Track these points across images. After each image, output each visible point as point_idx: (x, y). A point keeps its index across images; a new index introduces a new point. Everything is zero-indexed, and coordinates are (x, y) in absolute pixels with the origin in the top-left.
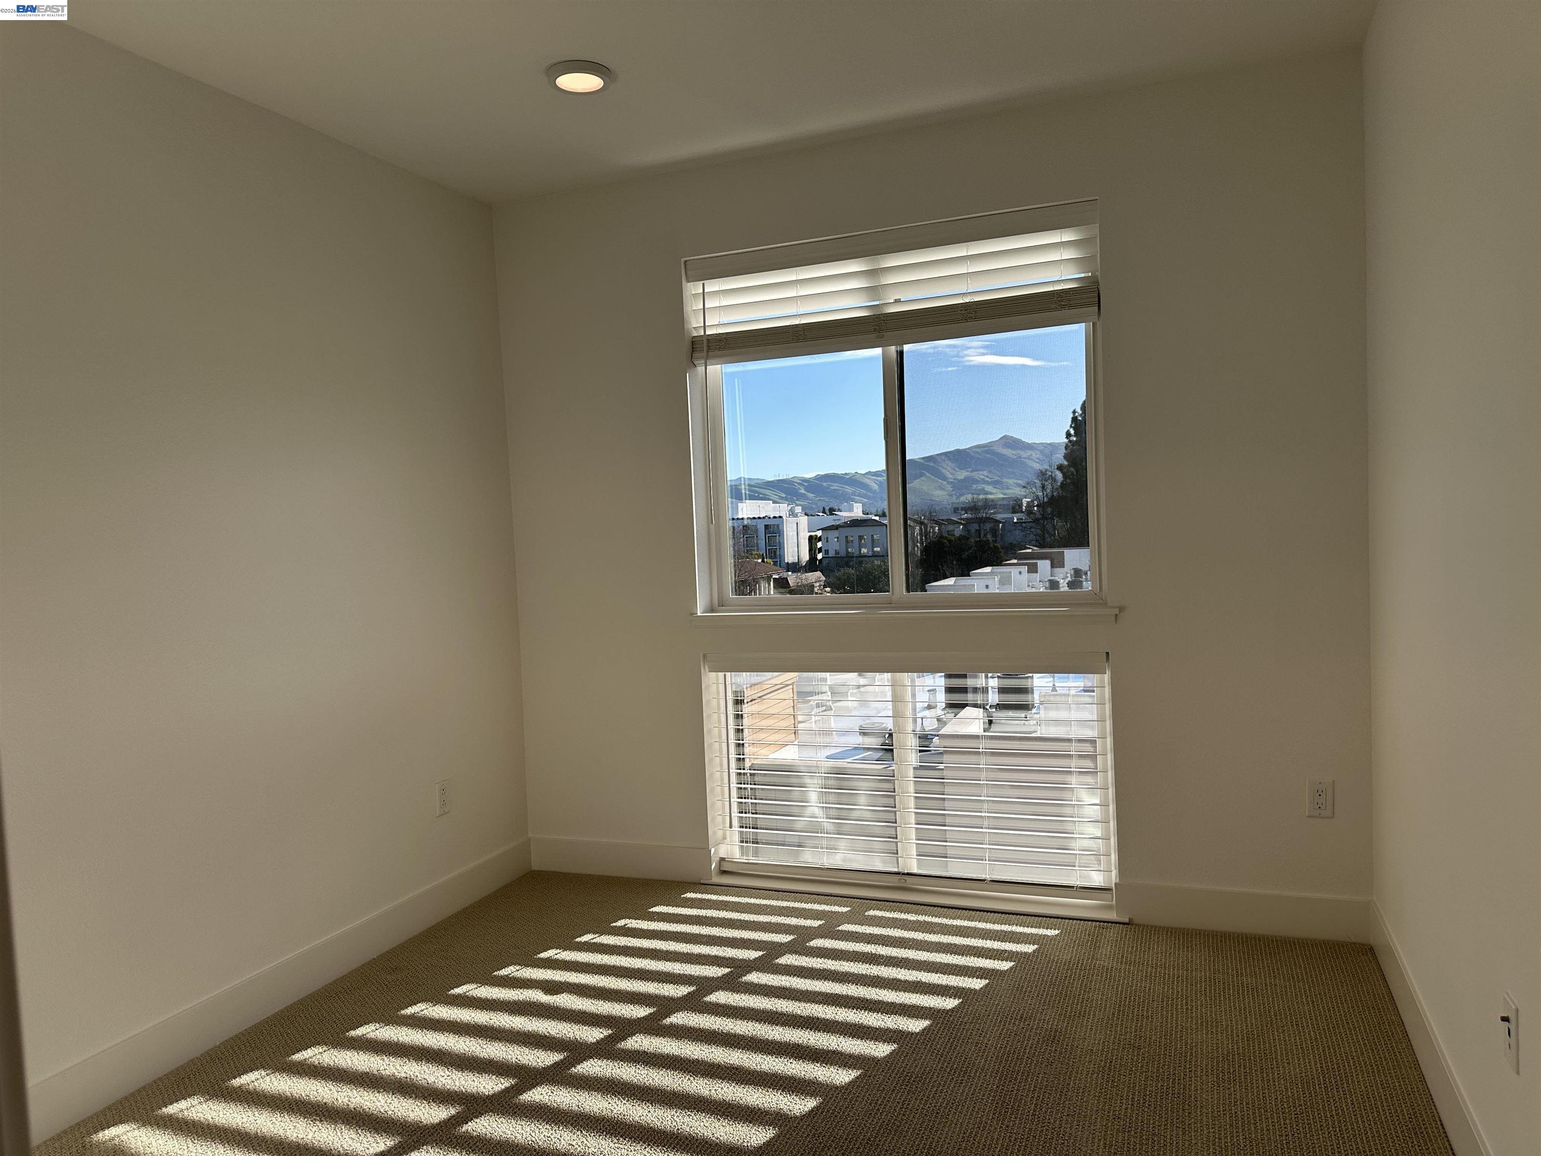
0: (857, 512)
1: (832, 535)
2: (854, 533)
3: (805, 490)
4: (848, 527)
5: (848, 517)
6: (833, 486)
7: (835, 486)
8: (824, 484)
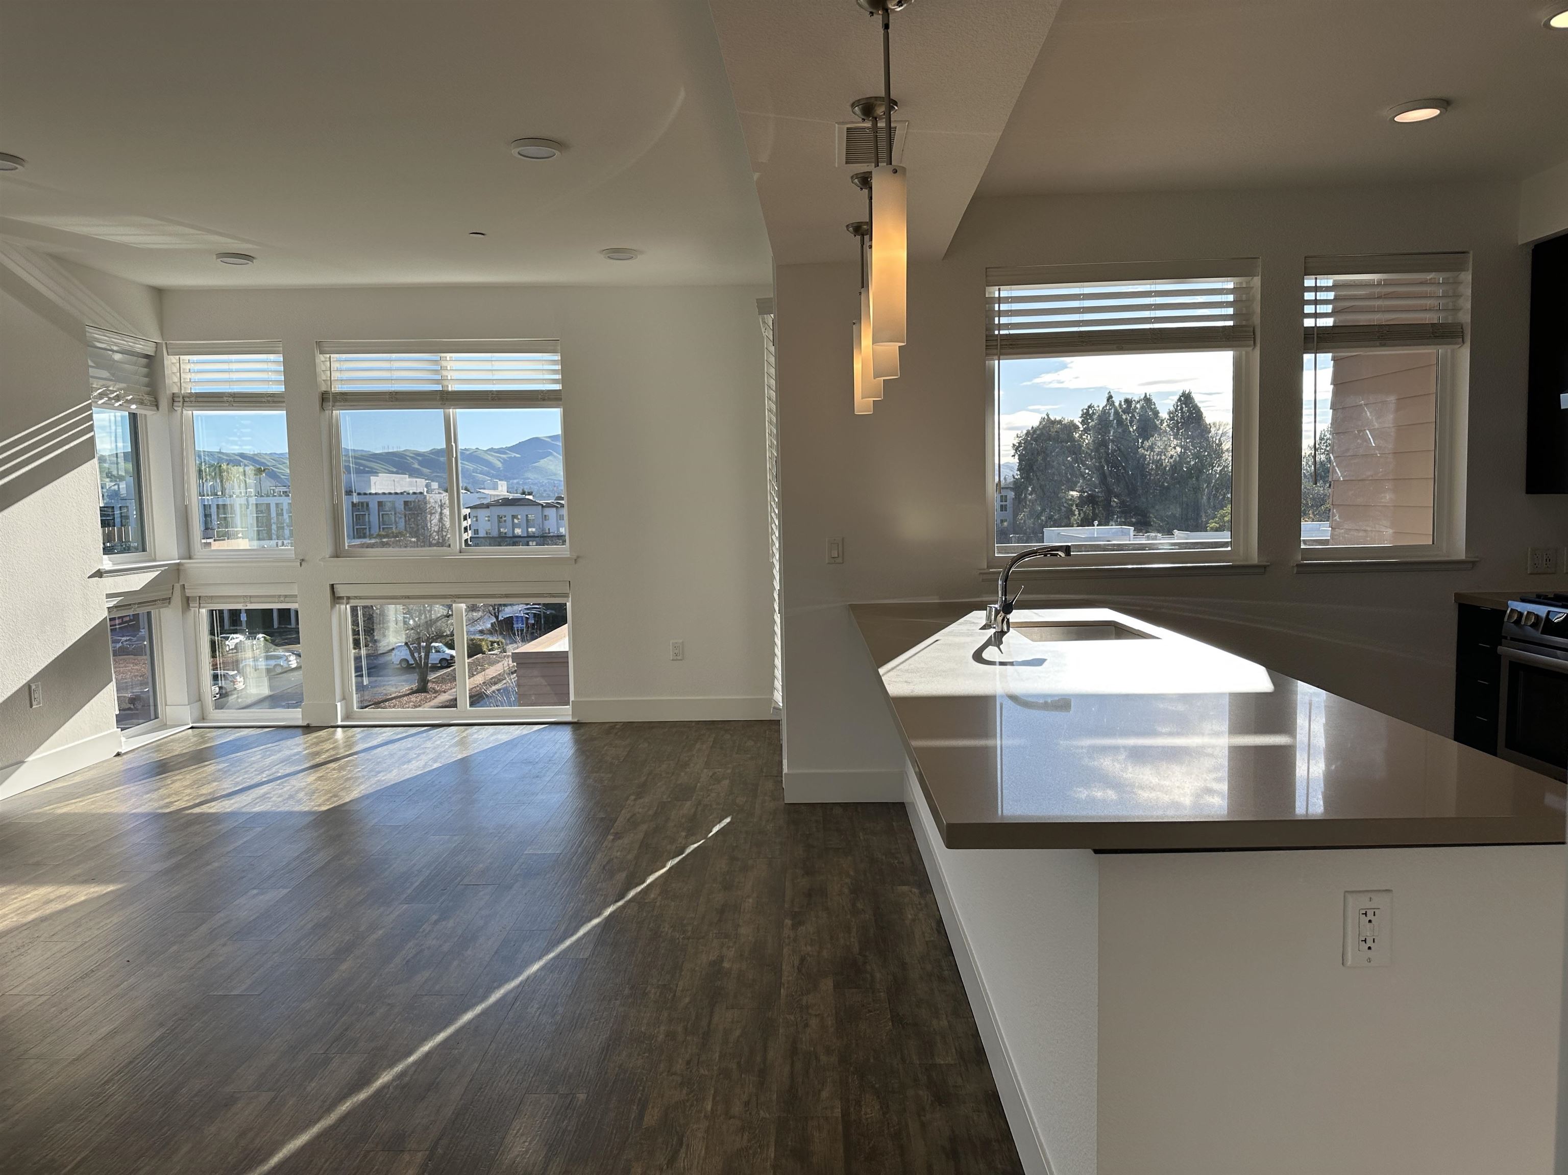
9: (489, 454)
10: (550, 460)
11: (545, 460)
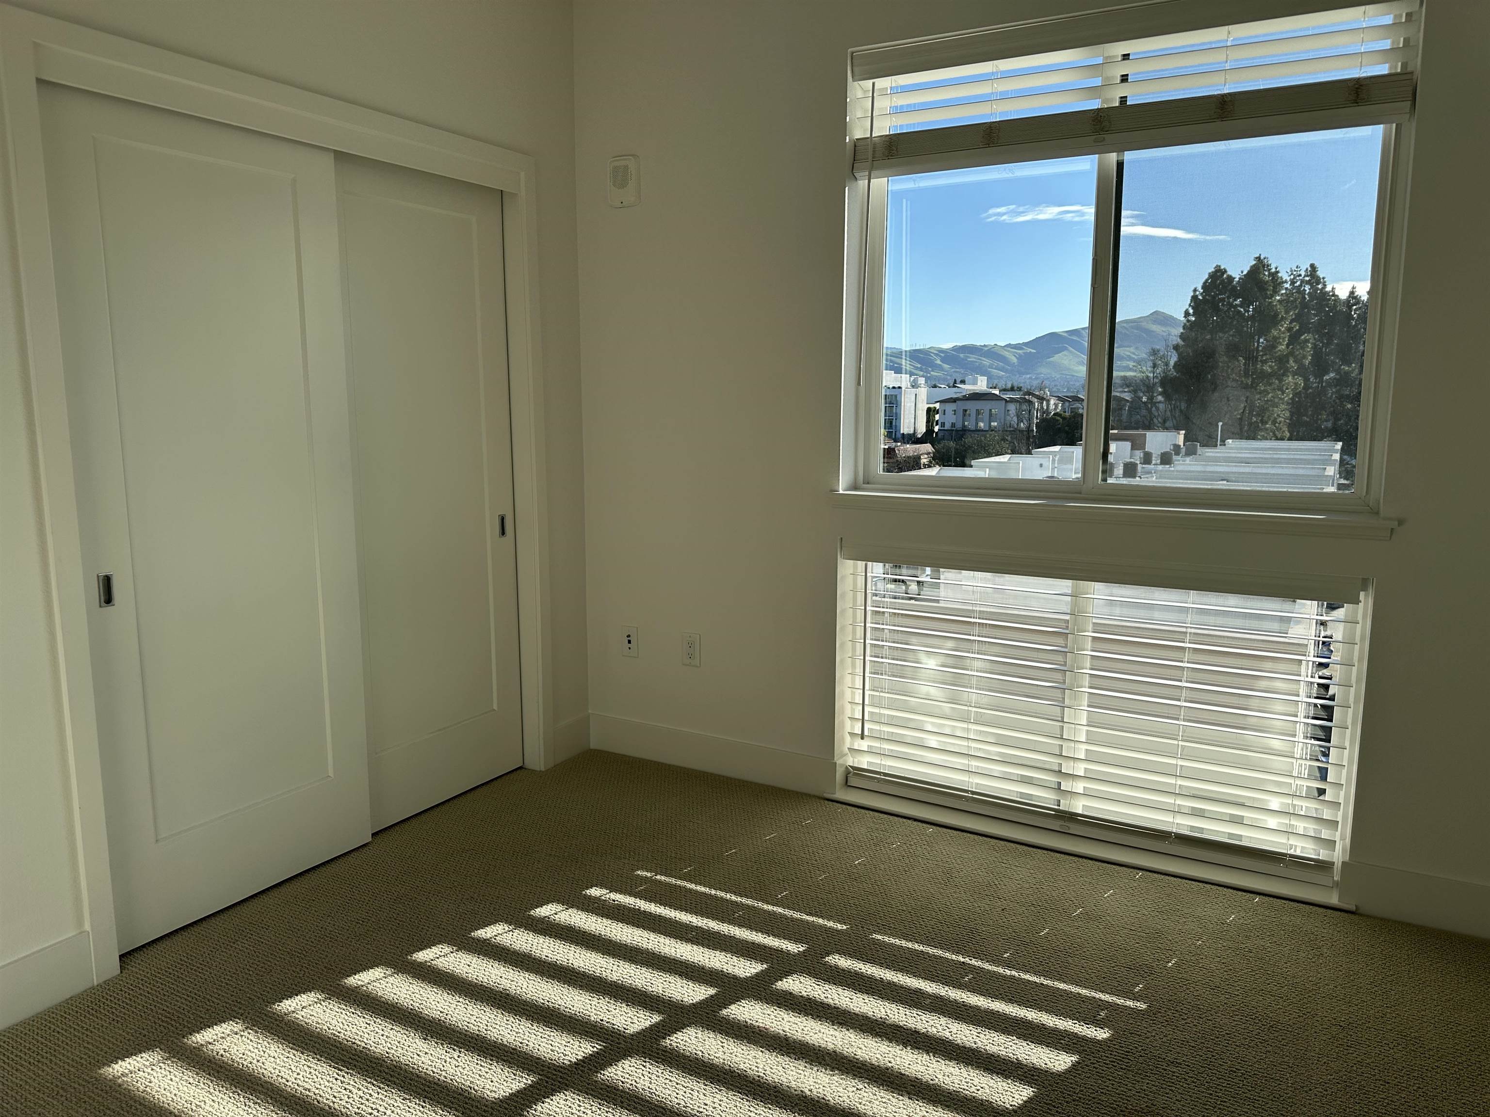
0: (981, 385)
1: (950, 407)
2: (972, 406)
3: (941, 361)
4: (966, 400)
5: (970, 390)
6: (970, 357)
7: (972, 358)
8: (962, 355)
9: (1005, 350)
10: (1065, 355)
11: (1060, 354)
